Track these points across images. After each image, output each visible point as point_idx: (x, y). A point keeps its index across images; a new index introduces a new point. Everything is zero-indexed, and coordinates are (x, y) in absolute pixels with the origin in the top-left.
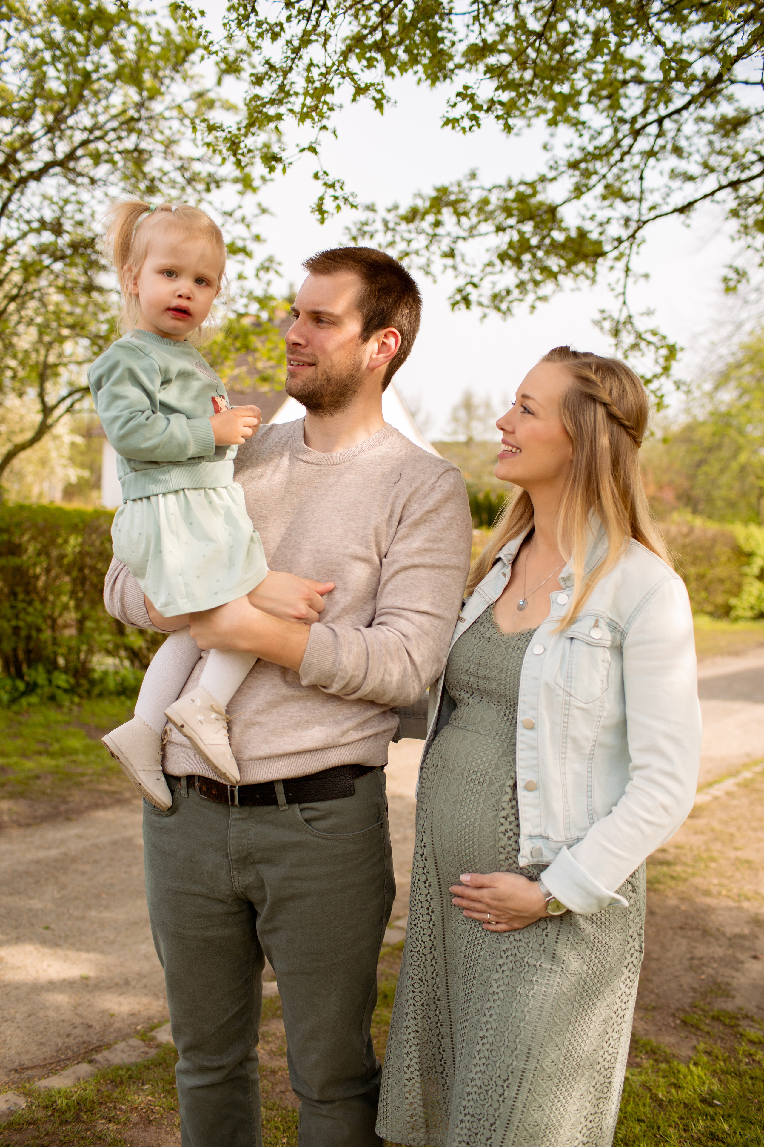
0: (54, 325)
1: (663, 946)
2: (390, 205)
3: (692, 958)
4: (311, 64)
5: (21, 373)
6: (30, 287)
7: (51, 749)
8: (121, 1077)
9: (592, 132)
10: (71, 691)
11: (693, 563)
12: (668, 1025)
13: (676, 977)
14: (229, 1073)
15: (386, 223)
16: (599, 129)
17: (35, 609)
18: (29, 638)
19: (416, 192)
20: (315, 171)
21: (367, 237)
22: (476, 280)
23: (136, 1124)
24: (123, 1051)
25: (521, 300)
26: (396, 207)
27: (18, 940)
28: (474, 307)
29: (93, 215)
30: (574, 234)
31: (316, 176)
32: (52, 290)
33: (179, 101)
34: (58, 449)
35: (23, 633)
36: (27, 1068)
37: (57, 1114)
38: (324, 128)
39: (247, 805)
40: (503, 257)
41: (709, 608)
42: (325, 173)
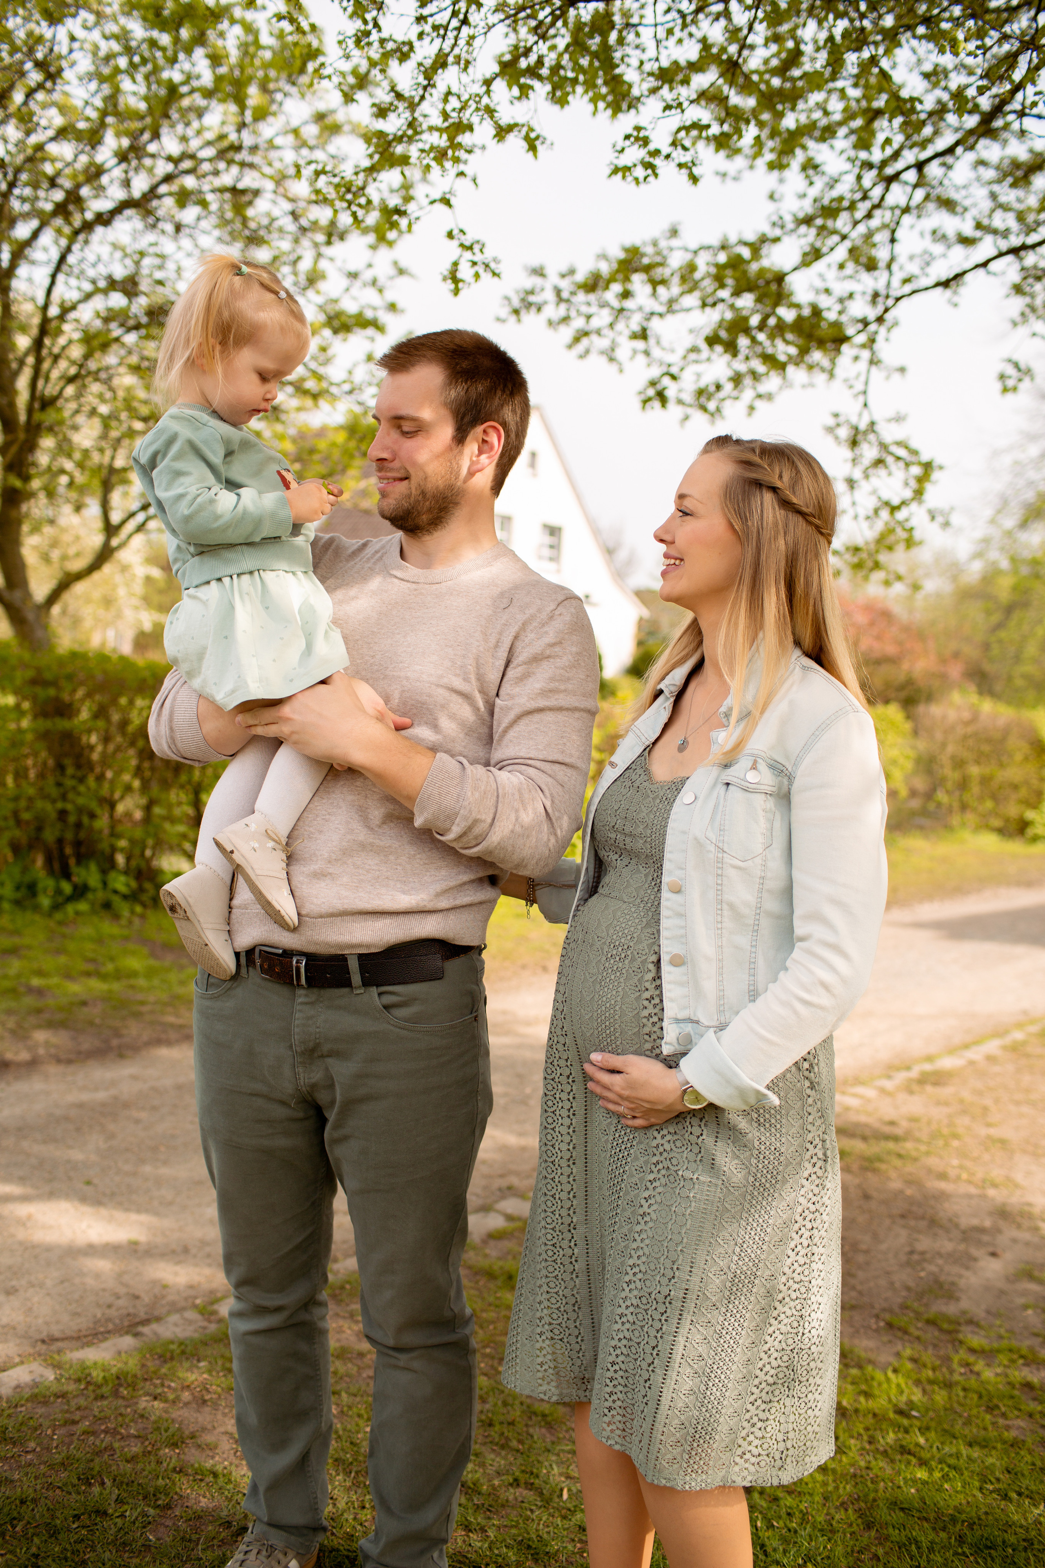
0: (124, 416)
1: (875, 1236)
2: (564, 269)
3: (912, 1252)
4: (449, 93)
5: (80, 478)
6: (92, 365)
7: (103, 970)
8: (172, 1352)
9: (826, 179)
10: (132, 897)
11: (978, 762)
12: (869, 1327)
13: (888, 1273)
14: (291, 1316)
15: (558, 292)
16: (835, 175)
17: (89, 789)
18: (79, 825)
19: (599, 251)
20: (448, 229)
21: (533, 309)
22: (674, 370)
23: (187, 1404)
24: (176, 1325)
25: (737, 398)
26: (572, 272)
27: (51, 1195)
28: (672, 406)
29: (179, 270)
30: (806, 312)
31: (450, 235)
32: (122, 370)
33: (295, 123)
34: (127, 585)
35: (72, 819)
36: (57, 1340)
37: (91, 1388)
38: (462, 174)
39: (315, 986)
40: (712, 341)
41: (997, 823)
42: (462, 231)
